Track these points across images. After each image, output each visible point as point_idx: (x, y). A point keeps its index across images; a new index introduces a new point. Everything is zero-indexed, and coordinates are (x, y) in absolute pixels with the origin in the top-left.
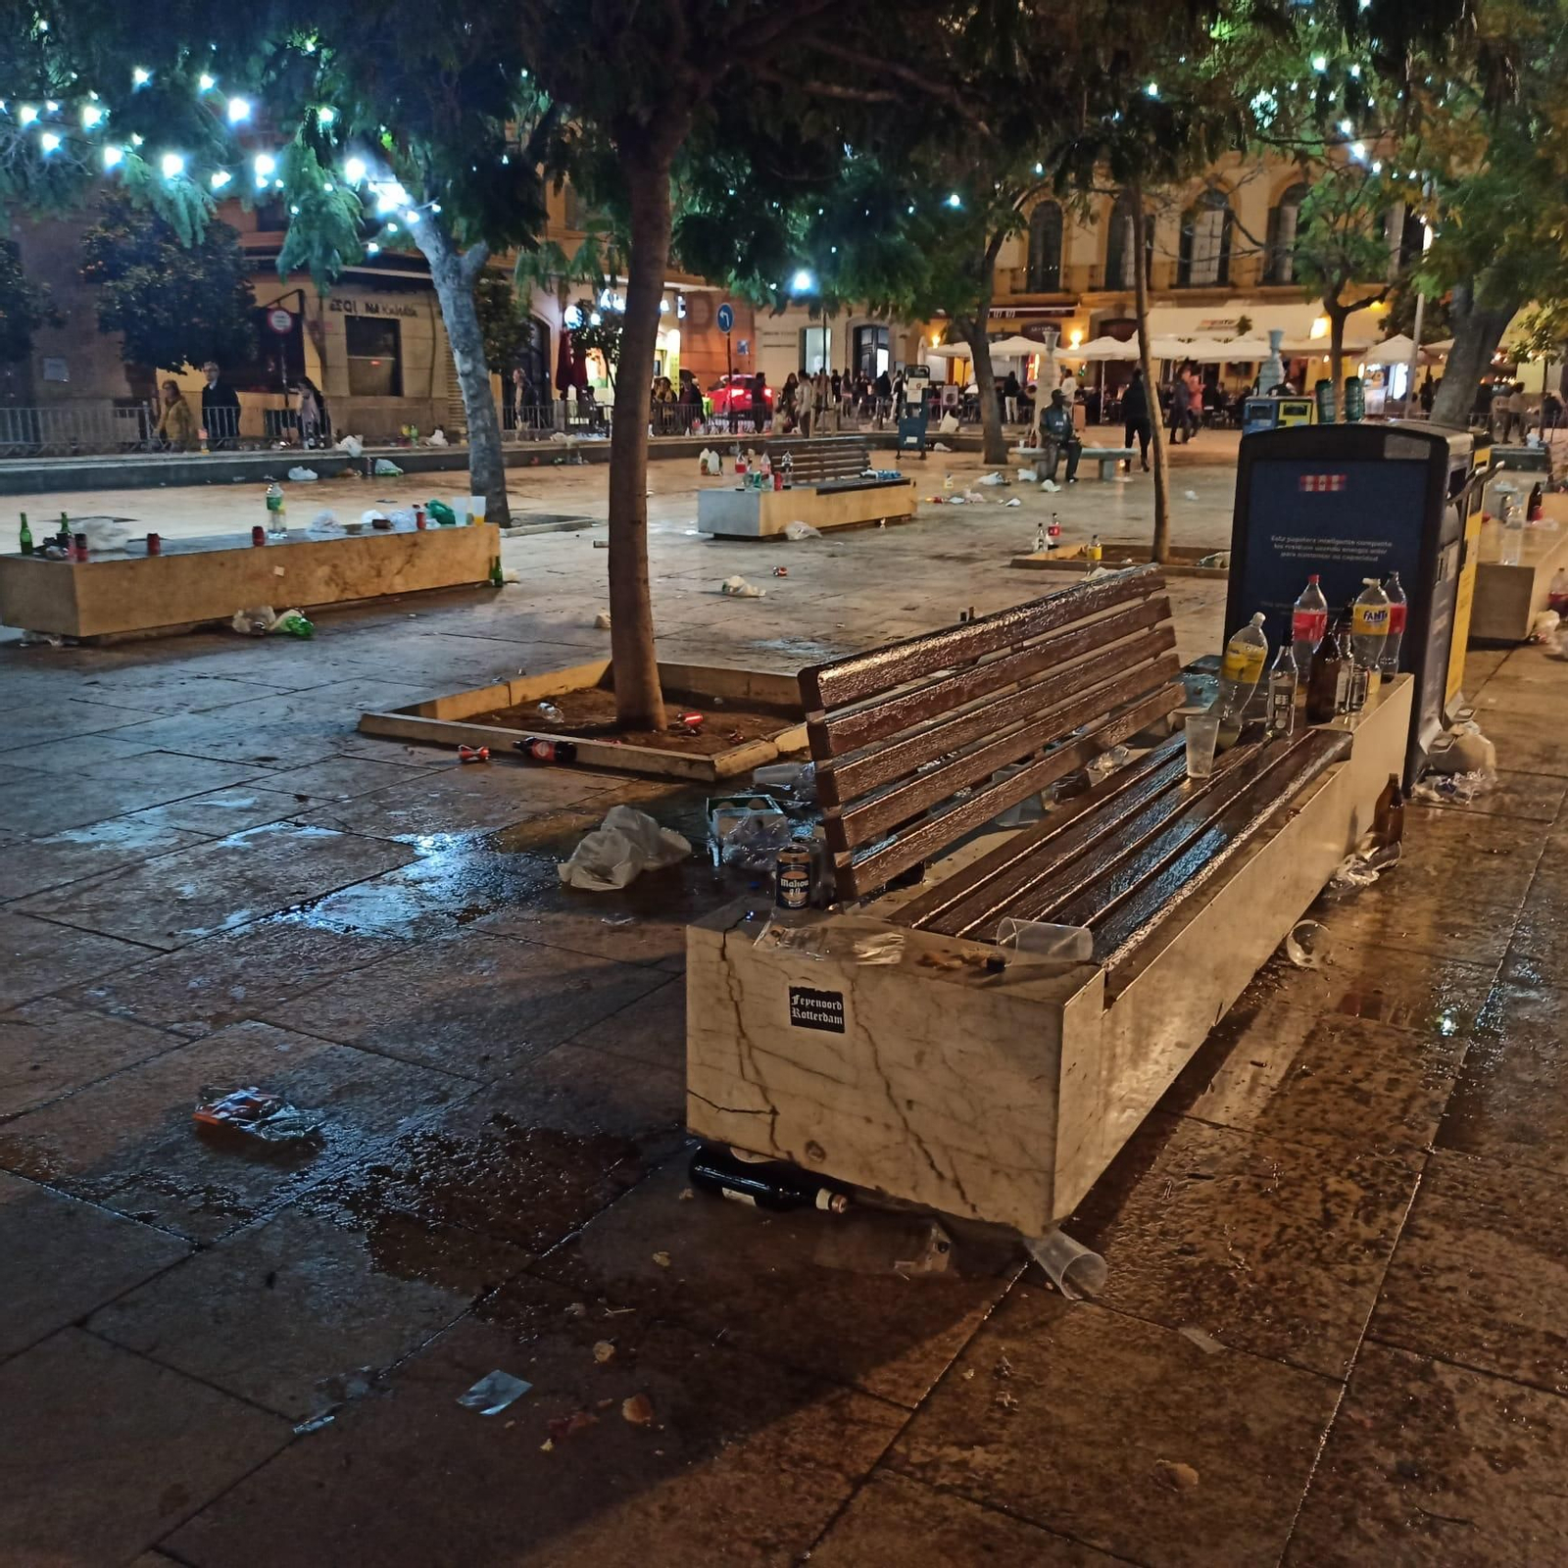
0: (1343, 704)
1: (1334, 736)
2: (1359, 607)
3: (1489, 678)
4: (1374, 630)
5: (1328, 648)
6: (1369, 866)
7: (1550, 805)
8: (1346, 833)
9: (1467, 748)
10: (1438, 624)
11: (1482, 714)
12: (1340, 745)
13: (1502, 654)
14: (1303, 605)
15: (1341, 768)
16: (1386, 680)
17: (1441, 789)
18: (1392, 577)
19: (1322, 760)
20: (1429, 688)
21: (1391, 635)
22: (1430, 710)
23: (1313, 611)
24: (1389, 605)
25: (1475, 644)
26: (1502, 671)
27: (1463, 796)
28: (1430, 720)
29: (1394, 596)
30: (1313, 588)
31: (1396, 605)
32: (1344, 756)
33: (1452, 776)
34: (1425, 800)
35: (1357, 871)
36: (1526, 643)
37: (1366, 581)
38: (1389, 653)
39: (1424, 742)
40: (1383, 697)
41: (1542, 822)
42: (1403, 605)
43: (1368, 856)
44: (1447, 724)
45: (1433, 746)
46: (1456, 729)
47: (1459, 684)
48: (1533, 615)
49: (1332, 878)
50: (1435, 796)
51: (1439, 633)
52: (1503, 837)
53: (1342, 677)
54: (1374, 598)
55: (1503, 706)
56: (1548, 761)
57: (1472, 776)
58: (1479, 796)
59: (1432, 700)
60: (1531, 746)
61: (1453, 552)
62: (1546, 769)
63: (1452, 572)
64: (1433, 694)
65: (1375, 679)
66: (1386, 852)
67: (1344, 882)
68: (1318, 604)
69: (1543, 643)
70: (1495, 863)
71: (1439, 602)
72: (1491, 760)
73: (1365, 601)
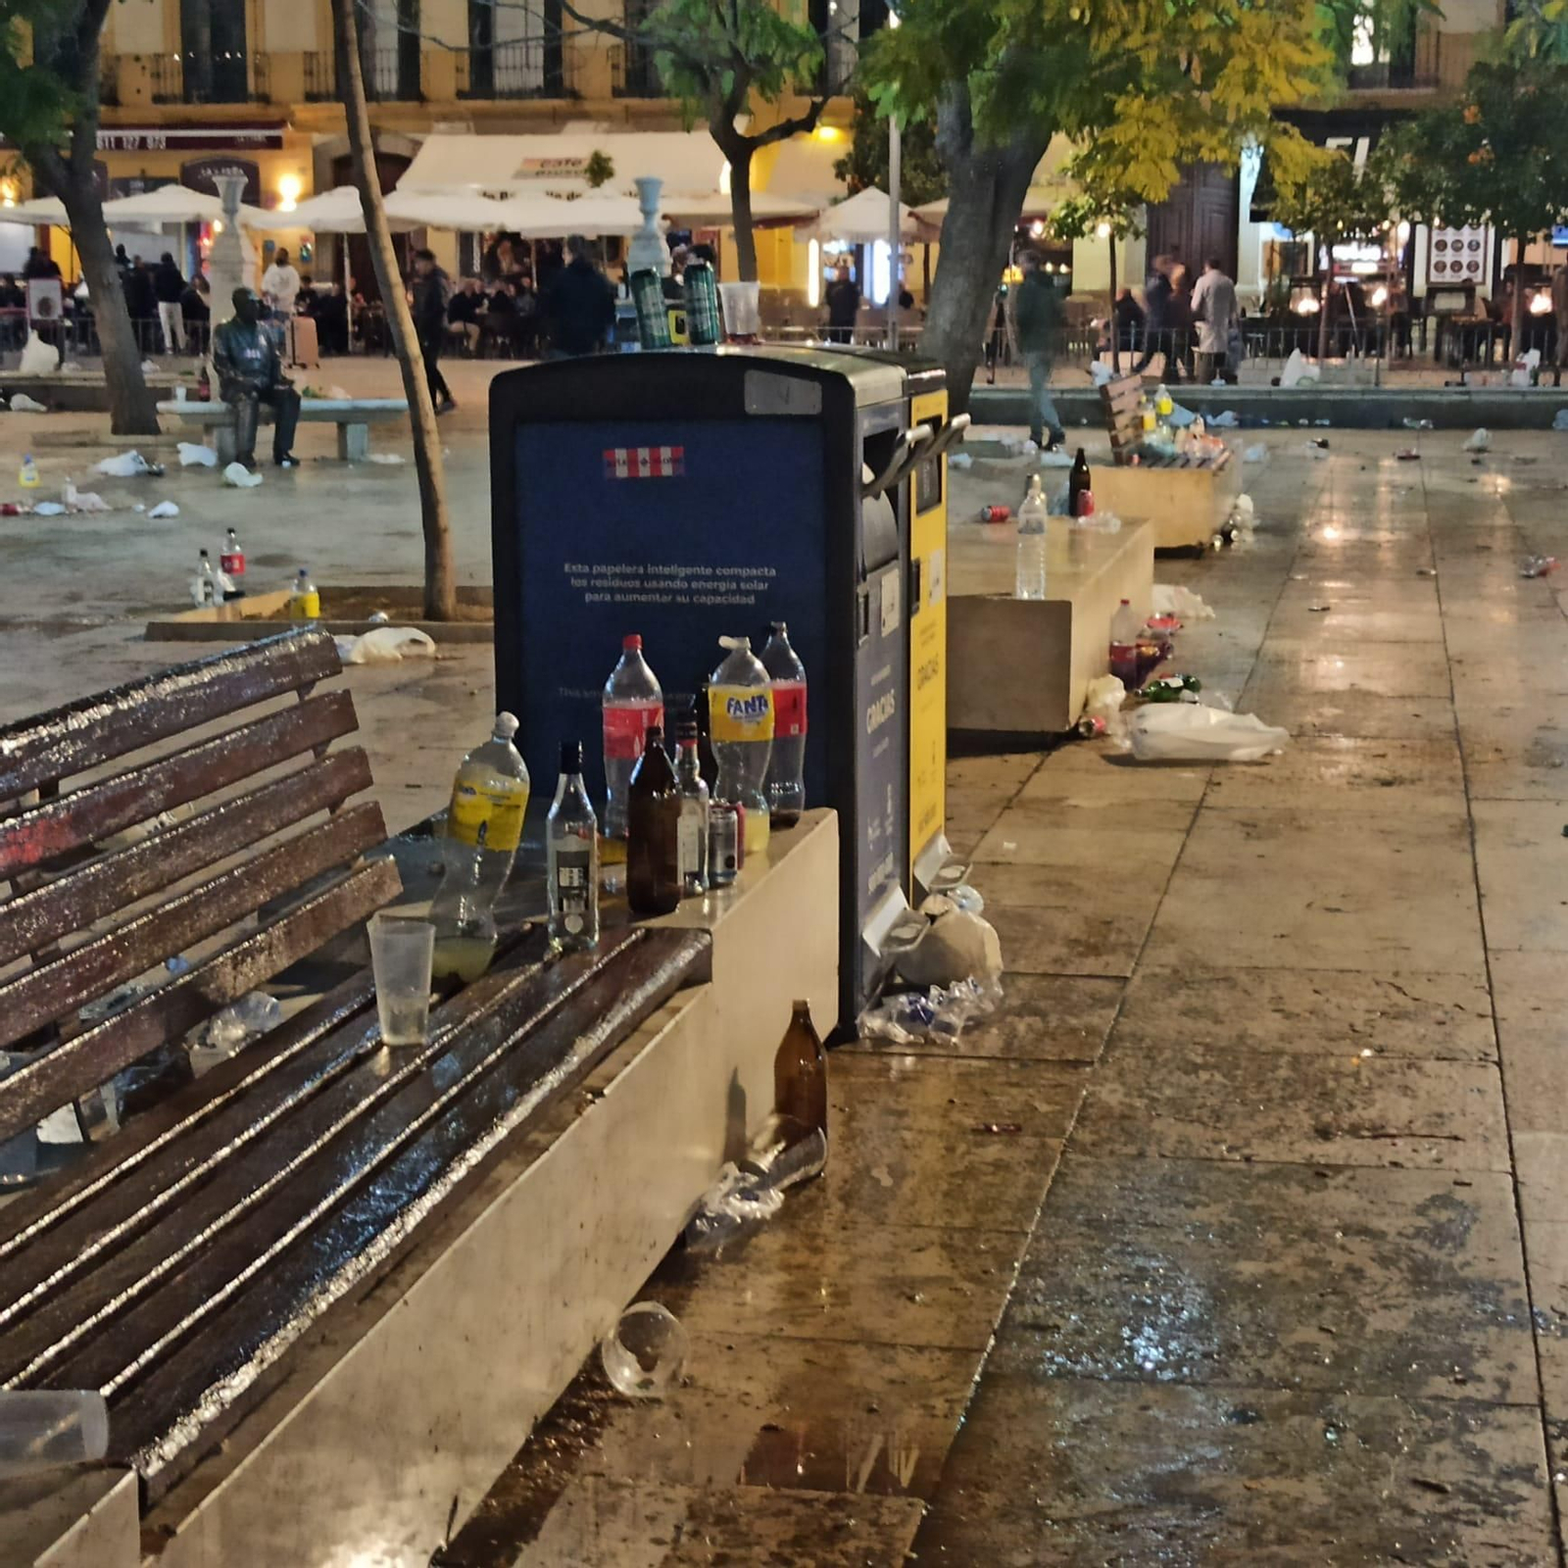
0: (697, 876)
1: (675, 938)
2: (719, 692)
3: (1008, 805)
4: (748, 732)
5: (656, 773)
6: (766, 1180)
7: (1092, 1031)
8: (721, 1122)
9: (954, 939)
10: (874, 715)
11: (987, 872)
12: (686, 956)
13: (1032, 759)
14: (622, 691)
15: (689, 1002)
16: (781, 822)
17: (911, 1019)
18: (774, 632)
19: (650, 988)
20: (871, 832)
21: (783, 740)
22: (875, 873)
23: (636, 703)
24: (769, 687)
25: (961, 744)
26: (1030, 791)
27: (948, 1028)
28: (882, 890)
29: (778, 667)
30: (632, 660)
31: (782, 684)
32: (697, 975)
33: (925, 992)
34: (883, 1041)
35: (747, 1195)
36: (1073, 736)
37: (725, 641)
38: (781, 771)
39: (872, 934)
40: (774, 856)
41: (1077, 1064)
42: (798, 682)
43: (765, 1163)
44: (916, 894)
45: (889, 940)
46: (932, 905)
47: (939, 819)
48: (1078, 688)
49: (698, 1211)
50: (899, 1033)
51: (881, 731)
52: (1008, 1100)
53: (689, 827)
54: (741, 673)
55: (1030, 856)
56: (1094, 950)
57: (958, 990)
58: (976, 1025)
59: (881, 856)
60: (1068, 925)
61: (890, 583)
62: (1091, 965)
63: (892, 621)
64: (882, 844)
65: (757, 824)
66: (799, 1150)
67: (721, 1218)
68: (644, 690)
69: (1102, 735)
70: (993, 1151)
71: (871, 672)
72: (994, 959)
73: (730, 678)
